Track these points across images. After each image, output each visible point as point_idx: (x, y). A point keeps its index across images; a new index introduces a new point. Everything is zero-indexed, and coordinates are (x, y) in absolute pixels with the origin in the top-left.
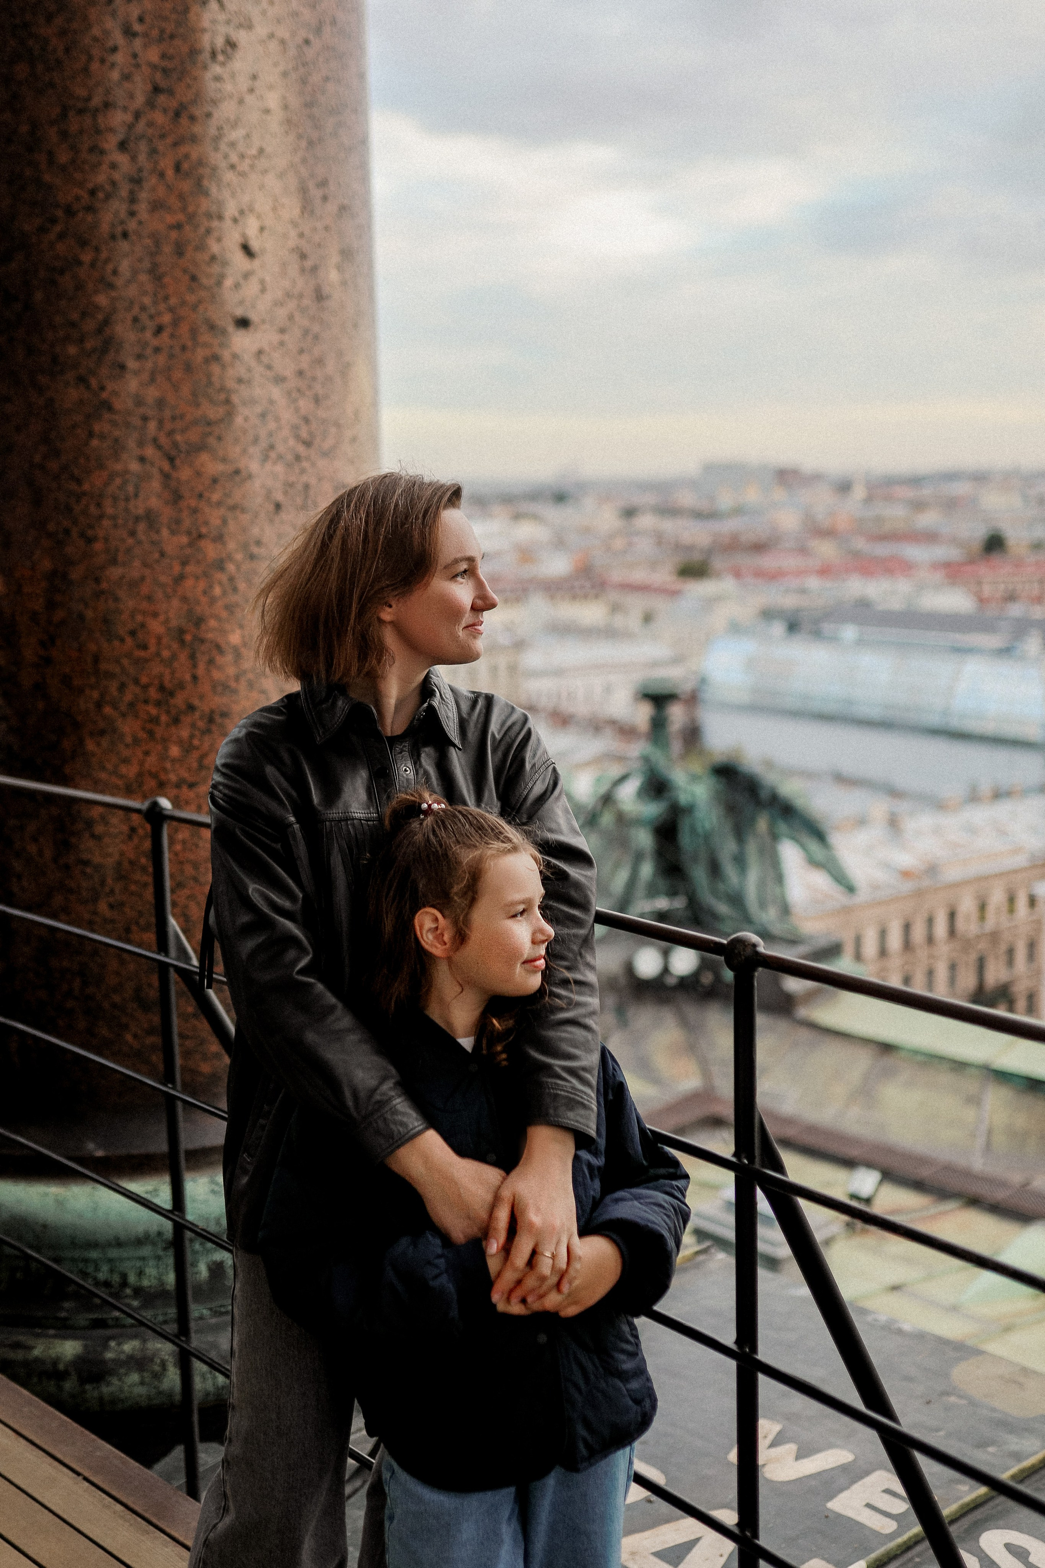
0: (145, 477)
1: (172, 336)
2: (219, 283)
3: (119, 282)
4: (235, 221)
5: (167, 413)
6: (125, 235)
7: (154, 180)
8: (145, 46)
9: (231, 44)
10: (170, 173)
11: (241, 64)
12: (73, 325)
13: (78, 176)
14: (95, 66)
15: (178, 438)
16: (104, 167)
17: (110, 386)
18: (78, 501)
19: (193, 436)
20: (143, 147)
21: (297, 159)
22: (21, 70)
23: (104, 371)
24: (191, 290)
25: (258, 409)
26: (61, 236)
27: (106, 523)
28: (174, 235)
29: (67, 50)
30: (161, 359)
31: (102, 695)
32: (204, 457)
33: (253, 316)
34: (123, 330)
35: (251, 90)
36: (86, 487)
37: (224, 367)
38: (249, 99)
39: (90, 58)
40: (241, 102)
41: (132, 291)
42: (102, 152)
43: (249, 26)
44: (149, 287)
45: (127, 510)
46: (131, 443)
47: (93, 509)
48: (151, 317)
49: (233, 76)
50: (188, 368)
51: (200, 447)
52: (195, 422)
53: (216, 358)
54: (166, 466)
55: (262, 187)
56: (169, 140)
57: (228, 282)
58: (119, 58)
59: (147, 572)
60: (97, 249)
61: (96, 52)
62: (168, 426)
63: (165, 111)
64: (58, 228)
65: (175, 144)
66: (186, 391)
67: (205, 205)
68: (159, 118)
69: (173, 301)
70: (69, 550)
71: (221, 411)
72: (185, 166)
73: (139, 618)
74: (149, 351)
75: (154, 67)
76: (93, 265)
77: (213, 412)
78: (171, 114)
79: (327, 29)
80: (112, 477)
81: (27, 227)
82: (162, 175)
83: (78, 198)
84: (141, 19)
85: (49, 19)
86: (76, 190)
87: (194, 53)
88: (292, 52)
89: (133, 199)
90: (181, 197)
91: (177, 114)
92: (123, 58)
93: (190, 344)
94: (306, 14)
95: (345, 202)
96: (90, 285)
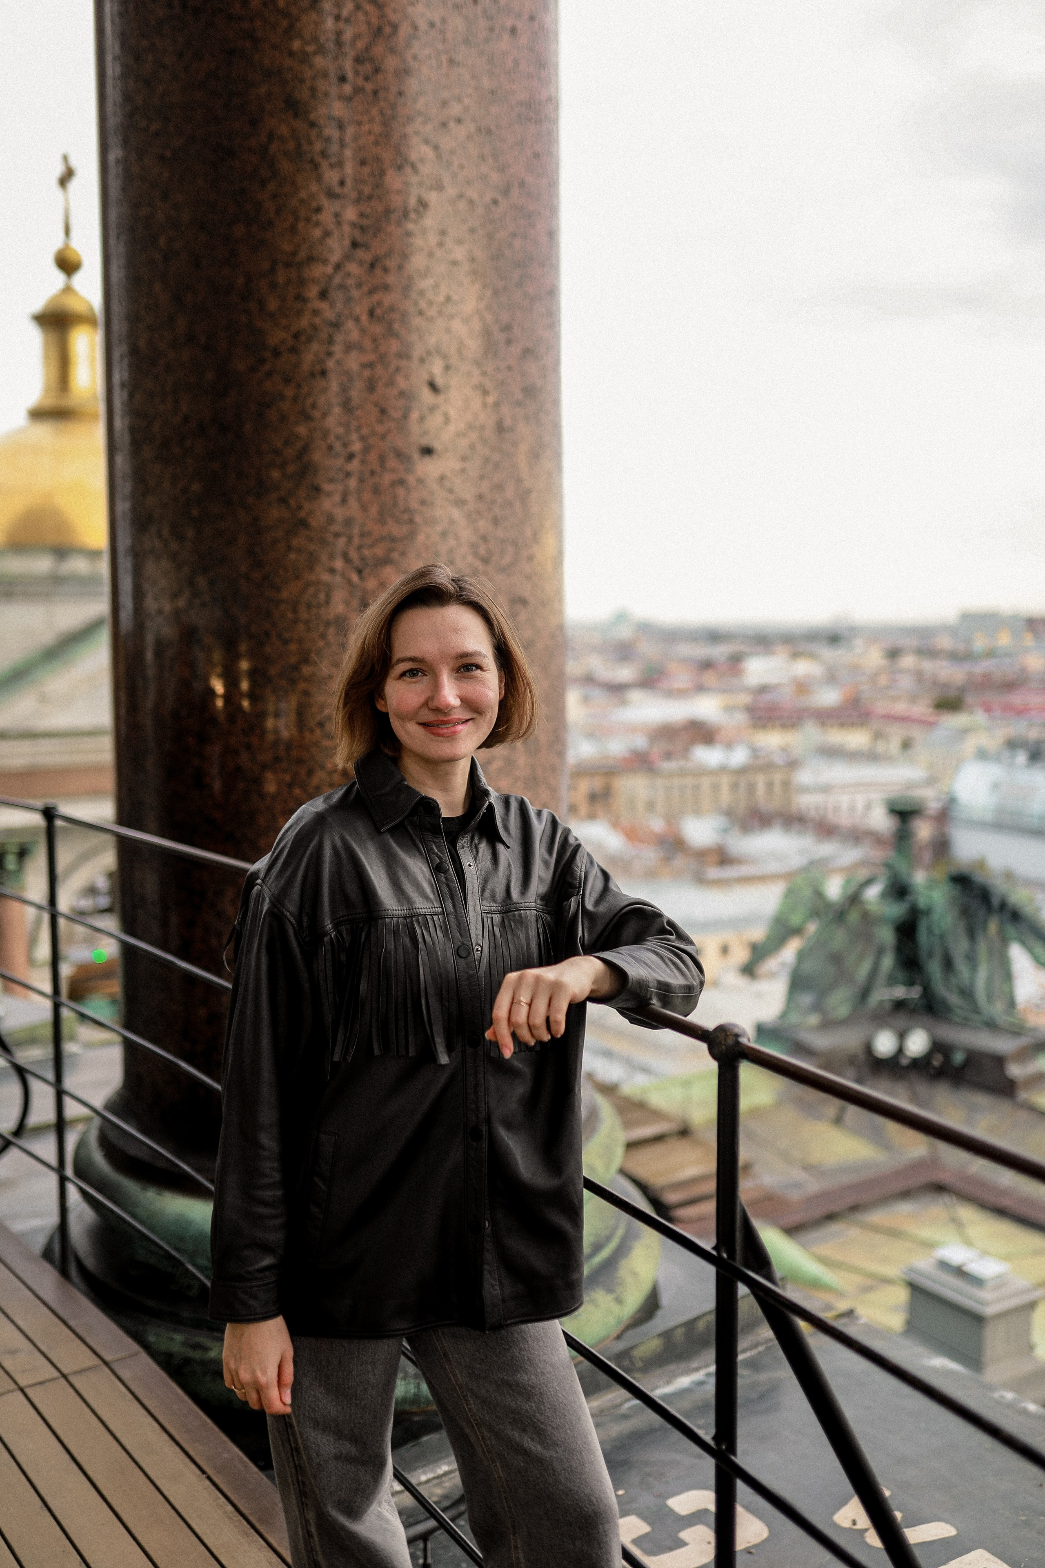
0: (335, 587)
1: (363, 462)
2: (405, 416)
3: (316, 414)
4: (422, 360)
5: (356, 531)
6: (323, 373)
7: (350, 324)
8: (346, 206)
9: (423, 204)
10: (364, 318)
11: (429, 221)
12: (277, 452)
13: (284, 322)
14: (301, 225)
15: (366, 552)
16: (307, 313)
17: (307, 506)
18: (276, 607)
19: (379, 551)
20: (341, 295)
21: (482, 306)
22: (239, 230)
23: (302, 493)
24: (380, 421)
25: (439, 528)
27: (301, 627)
28: (367, 373)
29: (278, 211)
30: (352, 483)
31: (293, 777)
32: (388, 570)
33: (437, 445)
34: (319, 457)
35: (441, 244)
36: (284, 594)
37: (408, 490)
38: (439, 253)
39: (297, 219)
40: (431, 255)
41: (328, 422)
42: (305, 300)
43: (439, 187)
44: (343, 419)
45: (318, 616)
46: (324, 557)
47: (289, 615)
48: (344, 445)
49: (424, 231)
50: (376, 491)
51: (386, 561)
52: (382, 539)
53: (402, 482)
54: (355, 578)
55: (448, 330)
56: (364, 290)
57: (414, 415)
58: (323, 217)
60: (299, 386)
61: (302, 213)
62: (356, 541)
63: (361, 263)
64: (266, 367)
65: (371, 292)
67: (394, 346)
68: (356, 269)
69: (365, 431)
70: (268, 650)
71: (405, 529)
72: (378, 312)
73: (327, 712)
74: (341, 475)
75: (353, 225)
76: (295, 399)
77: (398, 530)
78: (367, 266)
79: (514, 191)
80: (307, 585)
81: (240, 367)
82: (357, 320)
83: (284, 341)
84: (342, 183)
85: (263, 184)
86: (284, 335)
87: (388, 211)
88: (480, 210)
89: (330, 341)
90: (374, 340)
91: (372, 266)
92: (326, 217)
93: (379, 469)
94: (495, 177)
95: (530, 346)
96: (292, 417)
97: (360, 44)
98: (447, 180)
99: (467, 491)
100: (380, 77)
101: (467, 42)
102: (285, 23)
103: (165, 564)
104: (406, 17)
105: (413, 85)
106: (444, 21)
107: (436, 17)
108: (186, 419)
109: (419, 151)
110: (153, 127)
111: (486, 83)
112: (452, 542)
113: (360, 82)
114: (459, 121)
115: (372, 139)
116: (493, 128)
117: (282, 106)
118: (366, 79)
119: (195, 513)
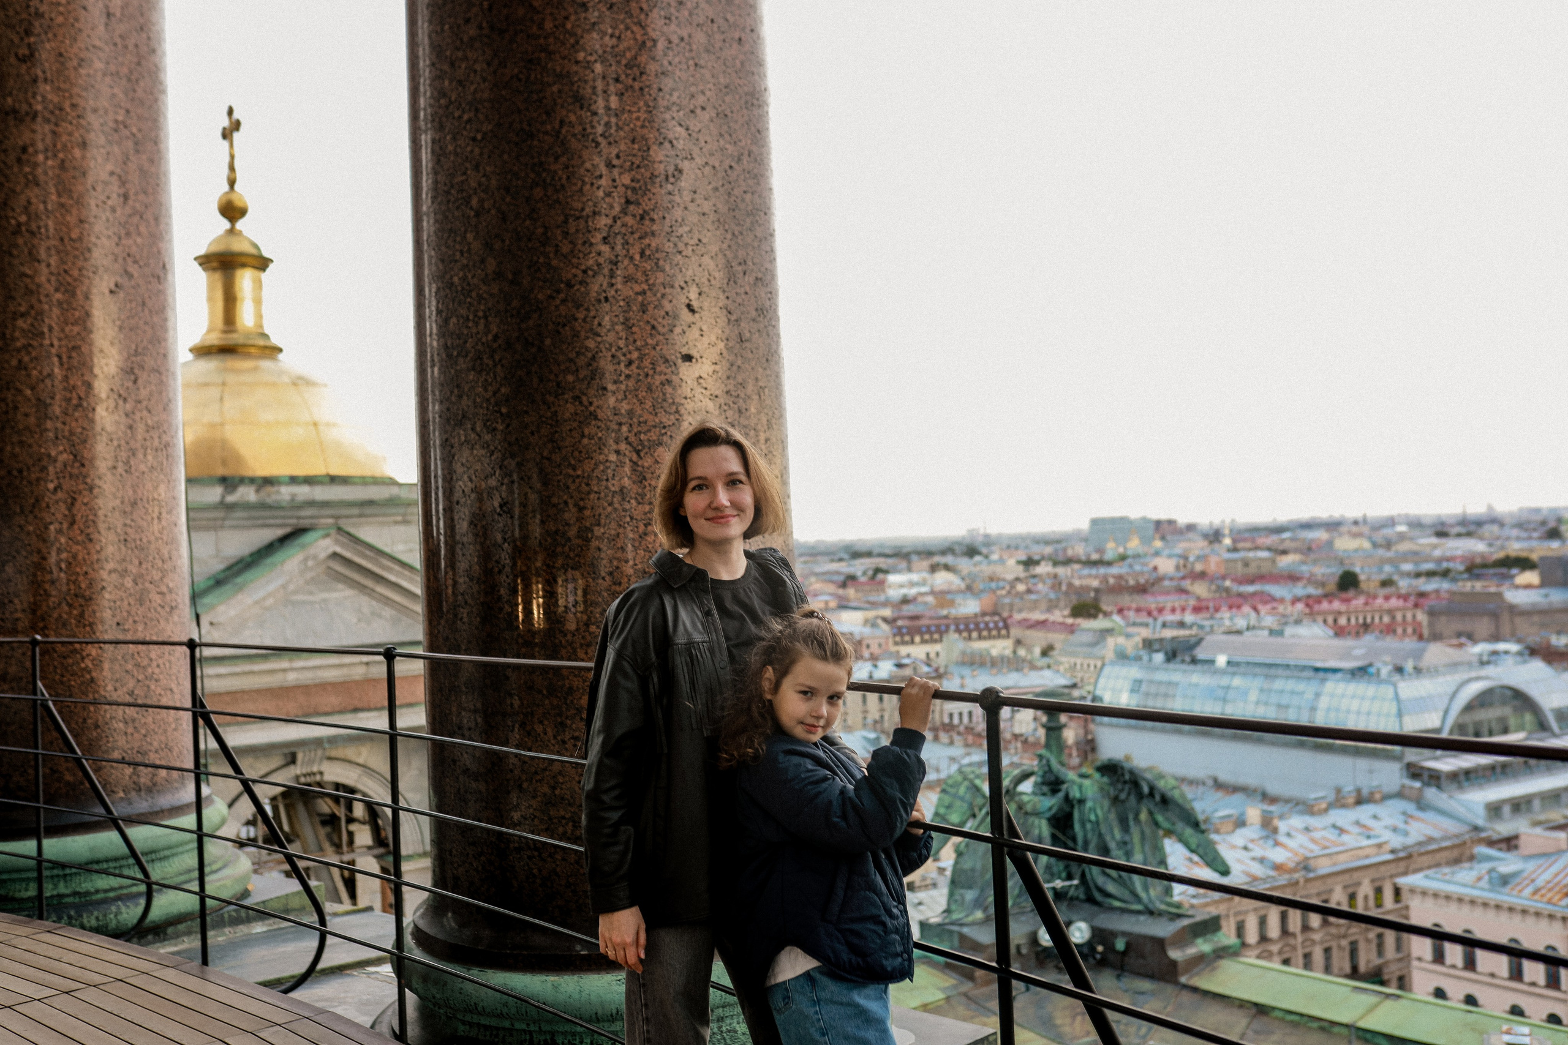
0: (621, 464)
1: (639, 367)
2: (671, 331)
3: (603, 331)
4: (682, 288)
5: (635, 420)
6: (606, 299)
7: (626, 262)
8: (620, 174)
9: (679, 171)
10: (637, 257)
11: (685, 183)
12: (571, 360)
13: (575, 261)
14: (587, 188)
15: (642, 436)
16: (593, 254)
17: (596, 402)
18: (573, 482)
19: (653, 436)
20: (619, 240)
21: (725, 246)
22: (538, 192)
23: (592, 392)
24: (652, 336)
26: (564, 301)
27: (592, 496)
28: (640, 298)
29: (568, 178)
30: (631, 383)
31: (589, 618)
32: (661, 450)
33: (694, 353)
34: (606, 364)
35: (693, 201)
36: (579, 472)
37: (674, 388)
38: (691, 206)
39: (584, 183)
40: (685, 208)
41: (611, 338)
42: (591, 244)
43: (690, 158)
44: (623, 334)
45: (607, 488)
46: (610, 441)
47: (584, 488)
48: (624, 355)
49: (680, 191)
50: (650, 389)
51: (658, 443)
52: (655, 426)
53: (669, 382)
54: (635, 457)
55: (700, 265)
56: (636, 236)
57: (678, 330)
58: (603, 182)
59: (621, 530)
60: (588, 310)
61: (588, 179)
62: (636, 429)
63: (634, 216)
64: (562, 296)
65: (641, 238)
66: (648, 404)
67: (660, 277)
68: (629, 220)
69: (639, 343)
70: (566, 516)
71: (673, 418)
72: (648, 253)
73: (615, 563)
74: (622, 378)
75: (627, 187)
76: (584, 320)
77: (668, 420)
78: (638, 218)
79: (745, 159)
80: (597, 465)
81: (540, 296)
82: (632, 258)
83: (575, 276)
84: (618, 157)
85: (557, 158)
86: (574, 271)
87: (653, 176)
88: (721, 174)
89: (612, 276)
90: (645, 273)
91: (642, 218)
92: (606, 182)
93: (651, 372)
94: (730, 148)
95: (760, 275)
96: (583, 334)
97: (628, 55)
98: (696, 151)
99: (717, 388)
100: (644, 77)
101: (708, 51)
102: (572, 41)
103: (479, 452)
104: (662, 34)
105: (668, 83)
106: (690, 36)
107: (685, 35)
108: (496, 337)
109: (675, 131)
110: (466, 117)
111: (721, 80)
113: (630, 82)
114: (703, 108)
115: (639, 124)
116: (728, 112)
117: (570, 100)
118: (634, 79)
119: (504, 410)
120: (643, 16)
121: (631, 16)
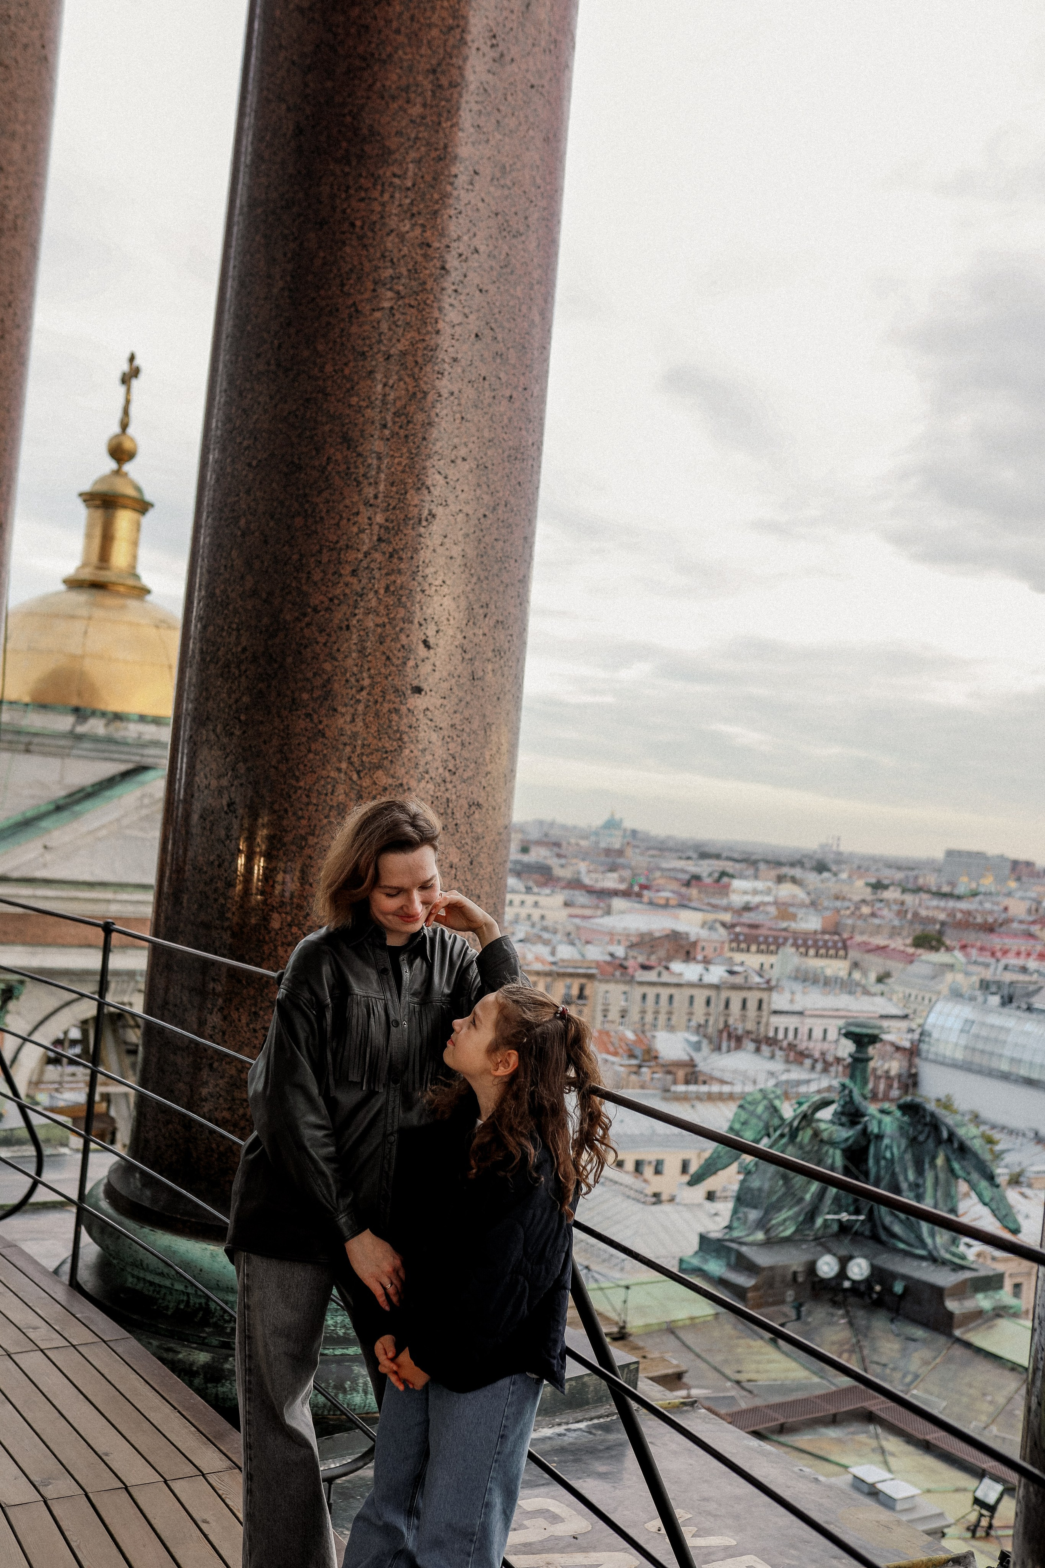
1: (370, 693)
2: (404, 664)
3: (340, 657)
4: (420, 625)
5: (359, 742)
6: (348, 627)
7: (371, 595)
8: (377, 513)
9: (432, 515)
10: (382, 591)
11: (436, 527)
12: (308, 680)
13: (324, 588)
14: (344, 523)
15: (364, 758)
16: (341, 584)
17: (326, 721)
18: (295, 792)
19: (375, 759)
20: (367, 574)
21: (468, 589)
22: (299, 521)
23: (323, 711)
24: (385, 666)
25: (420, 746)
26: (308, 625)
27: (310, 807)
28: (379, 630)
29: (328, 511)
30: (360, 708)
31: (293, 919)
32: (380, 773)
33: (425, 686)
34: (338, 687)
35: (442, 544)
36: (302, 784)
37: (401, 716)
38: (440, 550)
39: (342, 518)
40: (434, 551)
41: (347, 663)
42: (341, 575)
43: (445, 504)
44: (359, 661)
45: (325, 801)
46: (334, 759)
47: (304, 798)
48: (358, 680)
49: (431, 534)
50: (377, 715)
51: (379, 767)
52: (377, 750)
53: (397, 711)
54: (355, 776)
55: (440, 605)
56: (384, 572)
57: (411, 663)
58: (360, 519)
60: (329, 635)
61: (346, 514)
62: (359, 750)
63: (384, 553)
64: (307, 619)
65: (387, 574)
66: (374, 729)
67: (401, 613)
68: (379, 557)
69: (372, 671)
70: (286, 823)
71: (396, 745)
72: (392, 589)
74: (353, 702)
75: (381, 526)
77: (391, 745)
78: (388, 555)
79: (501, 509)
80: (319, 779)
81: (288, 617)
82: (376, 592)
83: (322, 602)
84: (376, 497)
85: (320, 493)
86: (321, 597)
87: (407, 518)
88: (474, 521)
89: (356, 606)
90: (387, 607)
91: (391, 556)
92: (363, 519)
93: (380, 700)
94: (486, 498)
95: (501, 618)
96: (322, 657)
97: (399, 404)
98: (451, 499)
99: (443, 721)
100: (411, 426)
101: (476, 406)
102: (348, 386)
103: (217, 753)
104: (434, 387)
105: (435, 433)
106: (460, 391)
107: (456, 390)
108: (244, 650)
109: (434, 478)
110: (245, 443)
111: (486, 434)
112: (429, 758)
113: (397, 429)
114: (464, 459)
115: (400, 468)
116: (489, 465)
117: (339, 440)
118: (401, 427)
119: (243, 718)
120: (416, 370)
121: (406, 368)
